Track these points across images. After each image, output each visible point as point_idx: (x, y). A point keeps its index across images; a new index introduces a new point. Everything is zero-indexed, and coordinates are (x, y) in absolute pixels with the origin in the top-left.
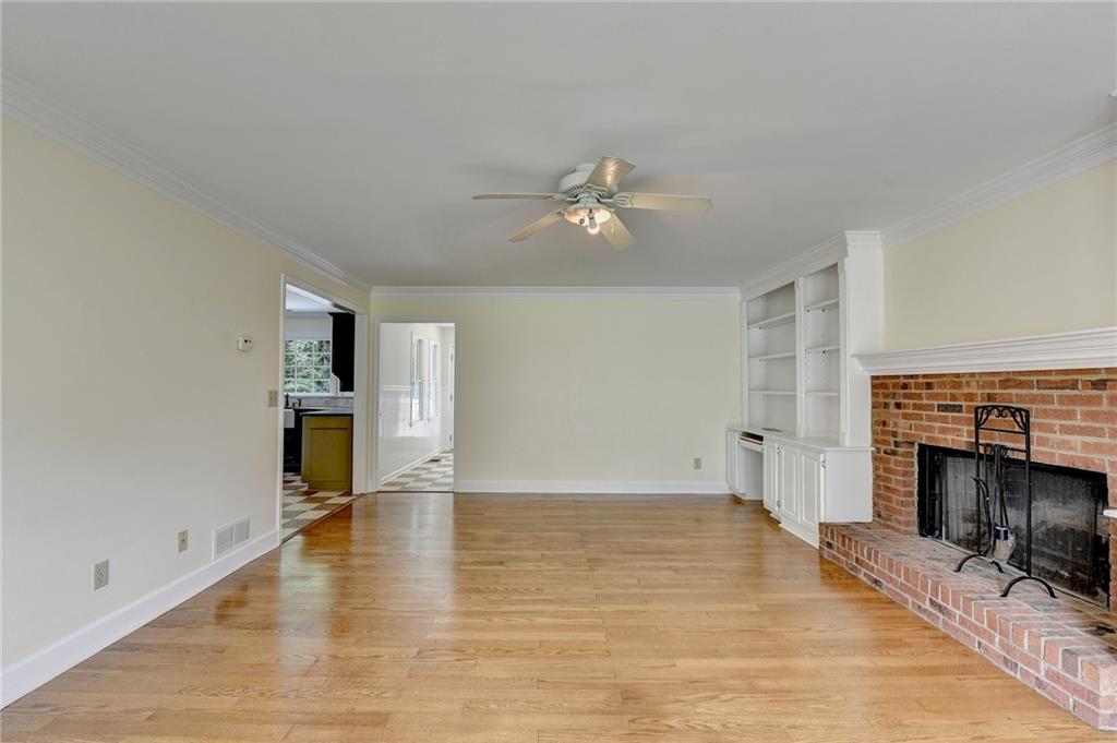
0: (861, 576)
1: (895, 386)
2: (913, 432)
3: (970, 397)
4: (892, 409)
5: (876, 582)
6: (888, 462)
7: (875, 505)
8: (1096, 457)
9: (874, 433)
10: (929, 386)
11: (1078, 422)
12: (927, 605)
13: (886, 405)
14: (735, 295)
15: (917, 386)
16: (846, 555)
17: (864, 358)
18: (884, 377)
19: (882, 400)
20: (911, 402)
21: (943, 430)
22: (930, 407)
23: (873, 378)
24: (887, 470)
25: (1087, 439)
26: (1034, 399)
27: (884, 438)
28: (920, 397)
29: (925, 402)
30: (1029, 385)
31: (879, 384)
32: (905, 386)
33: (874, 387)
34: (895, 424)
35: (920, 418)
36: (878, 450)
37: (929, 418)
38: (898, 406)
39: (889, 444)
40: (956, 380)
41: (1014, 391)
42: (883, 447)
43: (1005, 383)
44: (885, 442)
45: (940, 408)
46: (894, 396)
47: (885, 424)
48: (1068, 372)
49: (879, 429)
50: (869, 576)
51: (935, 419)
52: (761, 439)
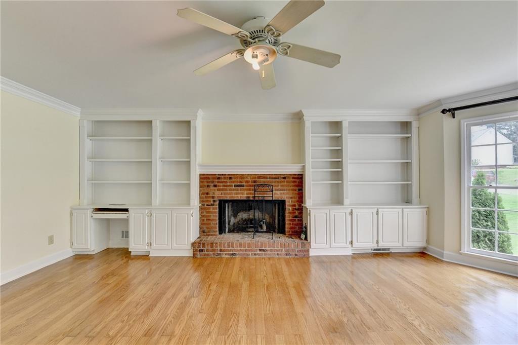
0: (224, 256)
1: (214, 178)
2: (223, 195)
3: (247, 182)
4: (212, 188)
5: (233, 254)
6: (209, 209)
7: (201, 228)
8: (283, 196)
9: (201, 198)
10: (231, 178)
11: (279, 188)
12: (258, 252)
13: (208, 186)
15: (225, 178)
16: (213, 250)
17: (200, 165)
18: (207, 174)
19: (206, 184)
20: (222, 184)
21: (237, 194)
22: (231, 186)
23: (200, 175)
24: (207, 212)
25: (281, 192)
26: (268, 182)
27: (206, 199)
28: (226, 182)
29: (228, 184)
30: (267, 178)
31: (204, 178)
32: (219, 178)
33: (201, 178)
34: (214, 193)
35: (226, 190)
36: (203, 205)
37: (230, 190)
38: (215, 186)
39: (210, 202)
40: (242, 176)
41: (262, 180)
42: (206, 204)
43: (259, 178)
44: (207, 201)
45: (235, 186)
46: (213, 182)
47: (207, 194)
48: (277, 175)
49: (204, 196)
50: (229, 254)
51: (233, 190)
52: (127, 210)
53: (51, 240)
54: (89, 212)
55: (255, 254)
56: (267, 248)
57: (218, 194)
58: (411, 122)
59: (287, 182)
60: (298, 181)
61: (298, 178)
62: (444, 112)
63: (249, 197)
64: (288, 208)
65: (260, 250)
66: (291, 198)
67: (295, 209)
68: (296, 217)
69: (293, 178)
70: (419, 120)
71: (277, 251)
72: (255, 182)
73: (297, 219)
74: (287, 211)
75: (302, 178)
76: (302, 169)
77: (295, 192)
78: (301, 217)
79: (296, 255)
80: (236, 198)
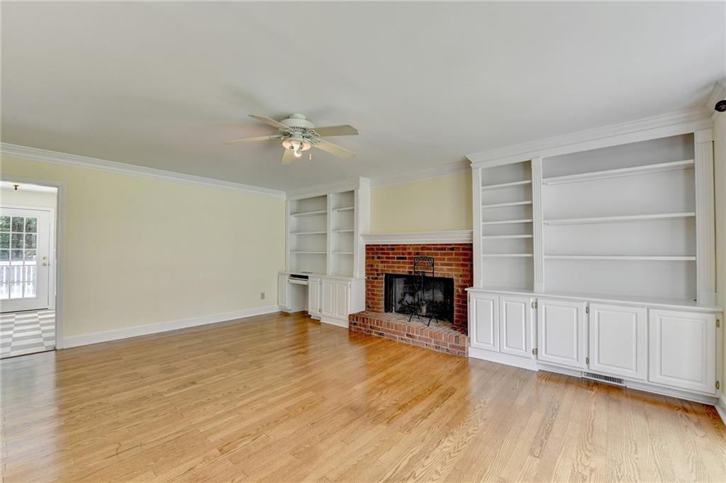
0: (373, 334)
1: (377, 249)
2: (386, 269)
3: (410, 254)
4: (376, 260)
5: (381, 334)
6: (373, 282)
7: (366, 302)
8: (450, 273)
9: (367, 270)
10: (393, 249)
11: (446, 262)
12: (405, 337)
13: (373, 258)
14: (283, 196)
15: (387, 249)
16: (365, 326)
17: (364, 236)
18: (372, 245)
19: (370, 255)
20: (385, 256)
21: (399, 267)
22: (394, 258)
23: (367, 245)
24: (372, 286)
25: (449, 267)
26: (432, 254)
28: (389, 254)
29: (391, 256)
30: (430, 249)
31: (370, 248)
32: (382, 249)
33: (367, 249)
34: (377, 266)
35: (388, 262)
36: (369, 278)
37: (393, 263)
38: (379, 258)
39: (374, 274)
40: (404, 247)
41: (425, 251)
42: (371, 276)
43: (422, 249)
44: (372, 274)
45: (398, 258)
46: (377, 253)
47: (372, 266)
48: (443, 245)
49: (370, 269)
50: (377, 333)
51: (395, 263)
52: (307, 277)
53: (263, 296)
54: (287, 277)
56: (415, 334)
57: (382, 267)
59: (456, 254)
60: (465, 253)
61: (468, 249)
62: (720, 106)
63: (411, 272)
64: (456, 290)
65: (407, 335)
69: (464, 249)
71: (426, 340)
72: (417, 254)
74: (455, 294)
75: (471, 249)
76: (469, 237)
77: (466, 268)
79: (448, 350)
80: (398, 273)
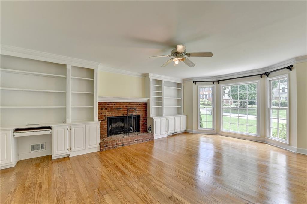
1: (106, 104)
2: (110, 114)
3: (123, 106)
4: (104, 110)
5: (123, 145)
6: (103, 122)
8: (139, 113)
9: (98, 116)
10: (115, 104)
11: (138, 109)
12: (135, 142)
15: (111, 105)
17: (99, 97)
18: (101, 102)
19: (101, 108)
20: (110, 108)
21: (118, 113)
22: (115, 109)
23: (99, 102)
24: (102, 125)
25: (139, 111)
27: (101, 117)
28: (112, 107)
29: (113, 108)
30: (132, 104)
31: (100, 104)
32: (108, 104)
33: (98, 105)
34: (105, 113)
35: (112, 111)
36: (99, 120)
37: (115, 111)
38: (106, 109)
39: (103, 118)
40: (121, 103)
42: (101, 120)
43: (129, 104)
44: (101, 118)
45: (117, 109)
46: (105, 107)
47: (101, 114)
48: (137, 103)
51: (116, 111)
54: (11, 132)
55: (133, 143)
56: (138, 139)
57: (108, 114)
58: (181, 84)
59: (141, 106)
60: (145, 106)
61: (145, 105)
62: (193, 82)
63: (124, 115)
64: (141, 119)
65: (135, 140)
66: (143, 114)
67: (144, 119)
68: (144, 123)
69: (143, 105)
70: (183, 83)
71: (142, 139)
72: (127, 106)
73: (145, 124)
74: (141, 121)
75: (147, 105)
76: (147, 100)
77: (144, 111)
78: (147, 123)
79: (150, 140)
80: (117, 116)
